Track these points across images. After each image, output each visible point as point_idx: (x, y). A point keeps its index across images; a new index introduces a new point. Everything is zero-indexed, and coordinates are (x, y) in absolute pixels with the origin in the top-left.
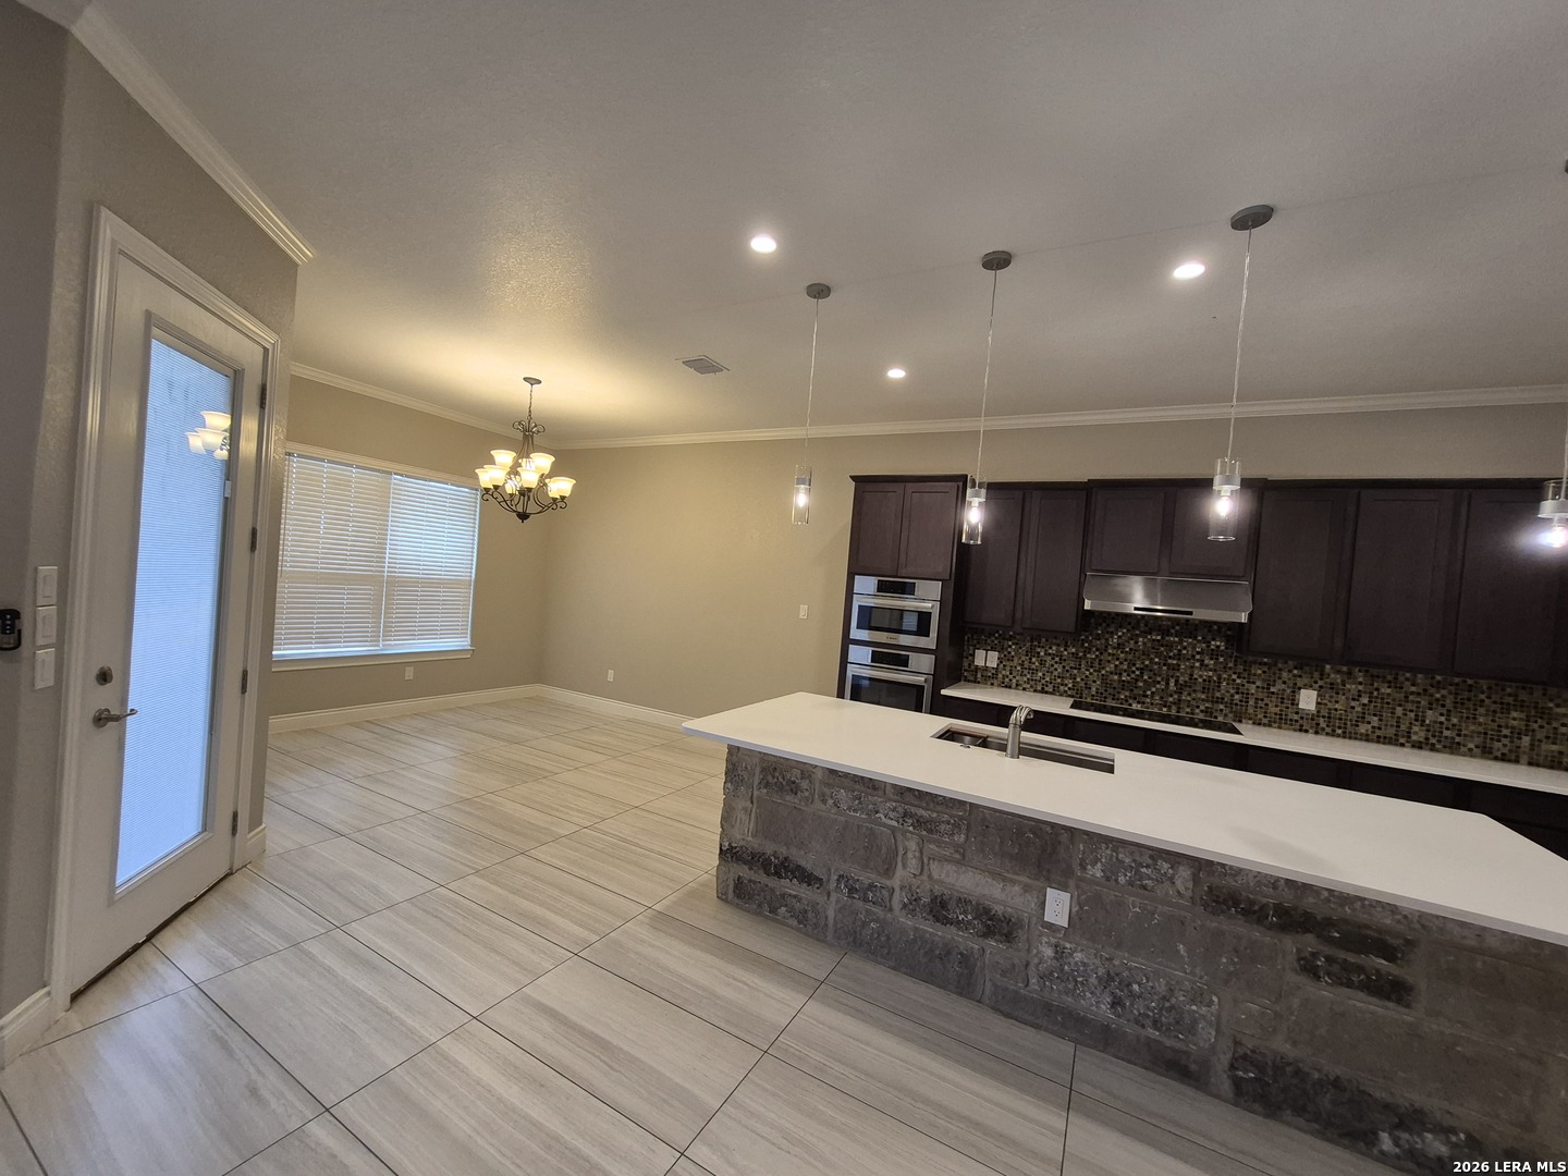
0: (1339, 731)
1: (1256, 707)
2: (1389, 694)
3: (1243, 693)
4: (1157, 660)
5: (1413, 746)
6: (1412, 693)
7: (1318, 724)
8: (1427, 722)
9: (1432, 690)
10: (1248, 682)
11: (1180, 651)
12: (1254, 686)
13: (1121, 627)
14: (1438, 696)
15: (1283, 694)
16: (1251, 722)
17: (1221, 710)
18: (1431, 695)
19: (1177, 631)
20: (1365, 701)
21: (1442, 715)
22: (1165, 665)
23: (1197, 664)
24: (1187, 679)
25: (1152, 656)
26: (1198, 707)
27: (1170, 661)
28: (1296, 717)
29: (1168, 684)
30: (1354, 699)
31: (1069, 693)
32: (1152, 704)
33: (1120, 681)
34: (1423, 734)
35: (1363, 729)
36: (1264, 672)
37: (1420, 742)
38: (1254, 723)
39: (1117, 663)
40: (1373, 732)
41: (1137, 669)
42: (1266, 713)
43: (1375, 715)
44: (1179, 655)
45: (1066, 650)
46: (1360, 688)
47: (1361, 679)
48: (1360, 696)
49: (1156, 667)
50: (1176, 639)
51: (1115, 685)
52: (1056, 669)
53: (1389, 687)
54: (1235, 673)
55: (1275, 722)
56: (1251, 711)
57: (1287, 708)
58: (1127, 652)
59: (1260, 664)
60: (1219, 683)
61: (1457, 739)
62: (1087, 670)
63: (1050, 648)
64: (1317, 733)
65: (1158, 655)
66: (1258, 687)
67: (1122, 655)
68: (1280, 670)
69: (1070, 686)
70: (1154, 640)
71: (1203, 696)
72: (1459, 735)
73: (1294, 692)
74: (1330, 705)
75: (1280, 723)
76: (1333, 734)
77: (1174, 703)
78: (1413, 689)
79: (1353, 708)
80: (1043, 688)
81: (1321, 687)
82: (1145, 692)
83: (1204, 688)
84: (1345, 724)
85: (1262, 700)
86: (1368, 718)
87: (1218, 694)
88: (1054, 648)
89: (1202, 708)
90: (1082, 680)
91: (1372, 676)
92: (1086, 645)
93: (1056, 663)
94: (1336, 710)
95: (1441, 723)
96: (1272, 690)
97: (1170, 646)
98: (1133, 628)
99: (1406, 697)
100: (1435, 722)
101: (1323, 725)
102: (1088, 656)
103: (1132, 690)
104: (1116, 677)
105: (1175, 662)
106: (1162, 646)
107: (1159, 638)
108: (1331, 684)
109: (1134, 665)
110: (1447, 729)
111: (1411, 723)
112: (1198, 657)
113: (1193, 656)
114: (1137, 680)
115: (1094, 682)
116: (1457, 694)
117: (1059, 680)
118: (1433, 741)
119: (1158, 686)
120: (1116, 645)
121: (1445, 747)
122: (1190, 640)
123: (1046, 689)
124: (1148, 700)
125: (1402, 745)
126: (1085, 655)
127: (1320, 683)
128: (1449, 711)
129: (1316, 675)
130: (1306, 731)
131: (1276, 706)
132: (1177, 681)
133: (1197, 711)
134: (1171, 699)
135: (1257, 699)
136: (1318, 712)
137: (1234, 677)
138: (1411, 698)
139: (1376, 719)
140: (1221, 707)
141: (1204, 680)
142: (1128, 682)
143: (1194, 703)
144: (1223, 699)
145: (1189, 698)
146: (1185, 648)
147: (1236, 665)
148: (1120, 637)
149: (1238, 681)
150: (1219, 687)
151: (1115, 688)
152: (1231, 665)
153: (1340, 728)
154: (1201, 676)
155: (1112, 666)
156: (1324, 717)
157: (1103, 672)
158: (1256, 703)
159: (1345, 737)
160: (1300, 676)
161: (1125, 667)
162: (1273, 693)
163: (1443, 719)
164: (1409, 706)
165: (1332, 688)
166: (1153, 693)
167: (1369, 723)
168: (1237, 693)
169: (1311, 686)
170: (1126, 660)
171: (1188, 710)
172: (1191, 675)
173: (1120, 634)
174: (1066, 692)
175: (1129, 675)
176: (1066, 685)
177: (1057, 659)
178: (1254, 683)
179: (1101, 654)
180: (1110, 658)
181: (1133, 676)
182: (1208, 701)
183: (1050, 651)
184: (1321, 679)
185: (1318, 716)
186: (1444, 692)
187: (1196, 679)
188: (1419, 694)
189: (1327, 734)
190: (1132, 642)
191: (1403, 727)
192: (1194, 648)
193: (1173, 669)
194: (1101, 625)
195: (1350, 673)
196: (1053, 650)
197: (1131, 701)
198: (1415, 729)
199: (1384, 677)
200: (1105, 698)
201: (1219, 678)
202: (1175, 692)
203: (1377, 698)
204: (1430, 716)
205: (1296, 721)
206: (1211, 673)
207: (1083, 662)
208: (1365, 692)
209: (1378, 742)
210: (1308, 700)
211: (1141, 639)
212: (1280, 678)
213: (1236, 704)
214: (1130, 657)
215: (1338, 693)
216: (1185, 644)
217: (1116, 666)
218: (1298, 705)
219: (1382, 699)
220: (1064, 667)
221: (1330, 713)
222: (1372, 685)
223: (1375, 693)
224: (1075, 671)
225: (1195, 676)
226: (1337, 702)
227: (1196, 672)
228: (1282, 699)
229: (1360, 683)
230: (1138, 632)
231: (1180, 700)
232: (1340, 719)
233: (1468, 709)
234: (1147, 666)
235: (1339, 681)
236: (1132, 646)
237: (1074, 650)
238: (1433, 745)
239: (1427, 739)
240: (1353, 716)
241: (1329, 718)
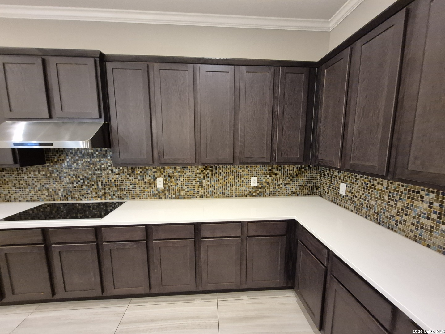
0: (174, 196)
1: (140, 190)
2: (190, 175)
3: (133, 184)
4: (90, 173)
5: (200, 197)
6: (198, 173)
7: (165, 194)
8: (204, 185)
9: (204, 171)
10: (135, 178)
11: (101, 166)
12: (137, 180)
13: (67, 156)
14: (206, 173)
15: (150, 182)
16: (139, 198)
17: (125, 195)
18: (204, 173)
19: (97, 155)
20: (181, 179)
21: (208, 181)
22: (94, 175)
23: (110, 172)
24: (107, 181)
25: (87, 171)
26: (114, 195)
27: (96, 172)
28: (157, 192)
29: (98, 185)
30: (177, 180)
31: (47, 198)
32: (92, 197)
33: (73, 187)
34: (203, 191)
35: (183, 193)
36: (141, 172)
37: (202, 195)
38: (140, 199)
39: (70, 177)
40: (186, 194)
41: (81, 179)
42: (144, 192)
43: (186, 186)
44: (101, 168)
45: (39, 173)
46: (179, 174)
47: (179, 170)
48: (179, 178)
49: (90, 176)
50: (98, 160)
51: (71, 190)
52: (36, 186)
53: (190, 172)
54: (128, 174)
55: (148, 196)
56: (138, 192)
57: (153, 188)
58: (73, 171)
59: (138, 168)
60: (122, 181)
61: (214, 191)
62: (54, 184)
63: (30, 173)
64: (165, 198)
65: (90, 169)
66: (139, 180)
67: (72, 172)
68: (147, 170)
69: (47, 194)
70: (87, 161)
71: (116, 189)
72: (214, 189)
73: (154, 180)
74: (169, 184)
75: (151, 196)
76: (171, 198)
77: (103, 195)
78: (198, 171)
79: (178, 184)
80: (31, 199)
81: (165, 176)
82: (87, 191)
83: (115, 185)
84: (176, 192)
85: (142, 186)
86: (184, 187)
87: (122, 187)
88: (32, 173)
89: (116, 195)
90: (53, 190)
91: (183, 167)
92: (50, 169)
93: (35, 182)
94: (172, 186)
95: (208, 185)
96: (146, 180)
97: (94, 164)
98: (74, 156)
99: (196, 175)
100: (206, 185)
101: (167, 194)
102: (53, 175)
103: (80, 192)
104: (71, 186)
105: (99, 172)
106: (91, 164)
107: (89, 160)
108: (169, 174)
109: (79, 177)
110: (211, 187)
111: (198, 187)
112: (110, 168)
113: (107, 168)
114: (82, 185)
115: (59, 190)
116: (212, 171)
117: (39, 192)
118: (206, 193)
119: (93, 187)
120: (66, 167)
121: (210, 195)
122: (105, 159)
123: (33, 199)
124: (90, 196)
125: (196, 197)
126: (51, 175)
127: (164, 174)
128: (210, 179)
129: (162, 170)
130: (161, 198)
131: (148, 188)
132: (102, 183)
133: (114, 197)
134: (101, 193)
135: (139, 186)
136: (165, 188)
137: (128, 176)
138: (198, 175)
139: (186, 187)
140: (125, 193)
141: (115, 181)
142: (78, 187)
143: (112, 193)
144: (125, 189)
145: (110, 191)
146: (103, 164)
147: (128, 170)
148: (67, 162)
149: (130, 178)
150: (122, 183)
151: (71, 192)
152: (126, 170)
153: (174, 194)
154: (113, 178)
155: (67, 179)
156: (167, 190)
157: (63, 184)
158: (140, 188)
159: (176, 198)
160: (156, 172)
161: (75, 179)
162: (146, 182)
163: (209, 183)
164: (198, 179)
165: (169, 176)
166: (91, 191)
167: (184, 190)
168: (131, 184)
169: (161, 176)
170: (74, 175)
171: (110, 197)
172: (108, 179)
173: (68, 160)
174: (45, 198)
175: (77, 183)
176: (44, 194)
177: (35, 180)
178: (137, 178)
179: (60, 173)
180: (65, 175)
181: (79, 183)
182: (118, 191)
183: (30, 175)
184: (164, 172)
185: (165, 190)
186: (208, 171)
187: (111, 180)
188: (200, 173)
189: (169, 198)
190: (75, 164)
191: (196, 189)
192: (107, 163)
193: (99, 177)
194: (56, 155)
195: (175, 168)
196: (32, 175)
197: (81, 197)
198: (200, 189)
199: (187, 168)
200: (67, 198)
201: (122, 179)
202: (102, 189)
203: (186, 178)
204: (205, 182)
205: (157, 194)
206: (117, 176)
207: (51, 179)
208: (181, 176)
209: (188, 198)
210: (160, 183)
211: (79, 162)
212: (148, 174)
213: (131, 191)
214: (76, 173)
215: (171, 178)
216: (102, 162)
217: (70, 179)
218: (156, 186)
219: (188, 178)
220: (40, 184)
221: (169, 188)
222: (183, 172)
223: (185, 175)
224: (48, 186)
225: (110, 179)
226: (171, 182)
227: (110, 176)
228: (150, 184)
229: (179, 172)
230: (77, 158)
231: (105, 193)
232: (173, 190)
233: (216, 177)
234: (85, 177)
235: (171, 172)
236: (75, 166)
237: (44, 173)
238: (207, 195)
239: (204, 193)
240: (178, 188)
241: (169, 190)
